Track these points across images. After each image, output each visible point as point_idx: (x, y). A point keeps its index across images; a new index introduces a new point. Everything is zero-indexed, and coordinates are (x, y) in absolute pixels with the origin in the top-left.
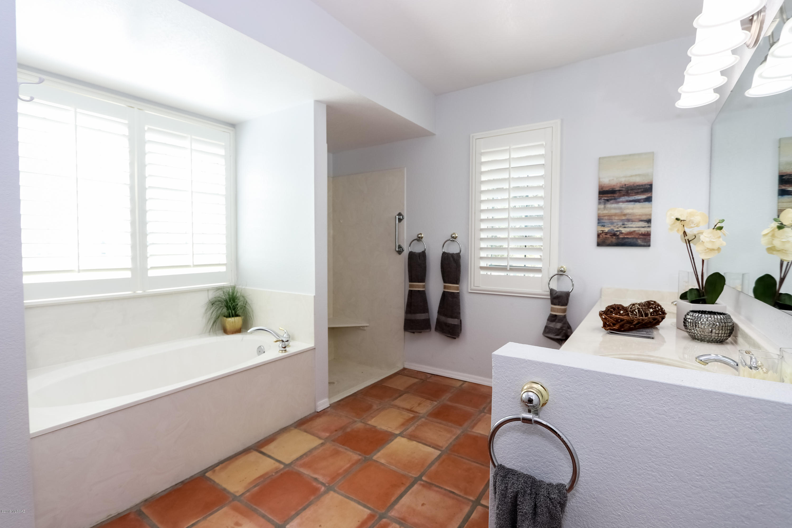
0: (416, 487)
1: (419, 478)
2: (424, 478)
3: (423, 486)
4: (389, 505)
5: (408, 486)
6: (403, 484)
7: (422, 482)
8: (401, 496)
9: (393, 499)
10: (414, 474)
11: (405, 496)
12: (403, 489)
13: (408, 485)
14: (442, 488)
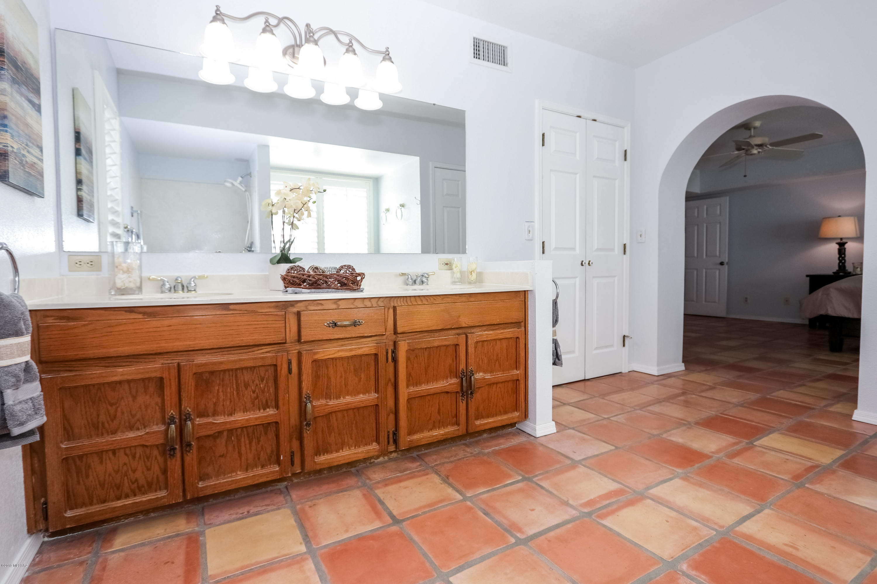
0: (531, 531)
1: (519, 542)
2: (513, 540)
3: (520, 530)
4: (577, 522)
5: (543, 536)
6: (549, 541)
7: (518, 535)
8: (557, 526)
9: (569, 526)
10: (523, 550)
11: (551, 525)
12: (552, 534)
13: (543, 538)
14: (496, 522)
